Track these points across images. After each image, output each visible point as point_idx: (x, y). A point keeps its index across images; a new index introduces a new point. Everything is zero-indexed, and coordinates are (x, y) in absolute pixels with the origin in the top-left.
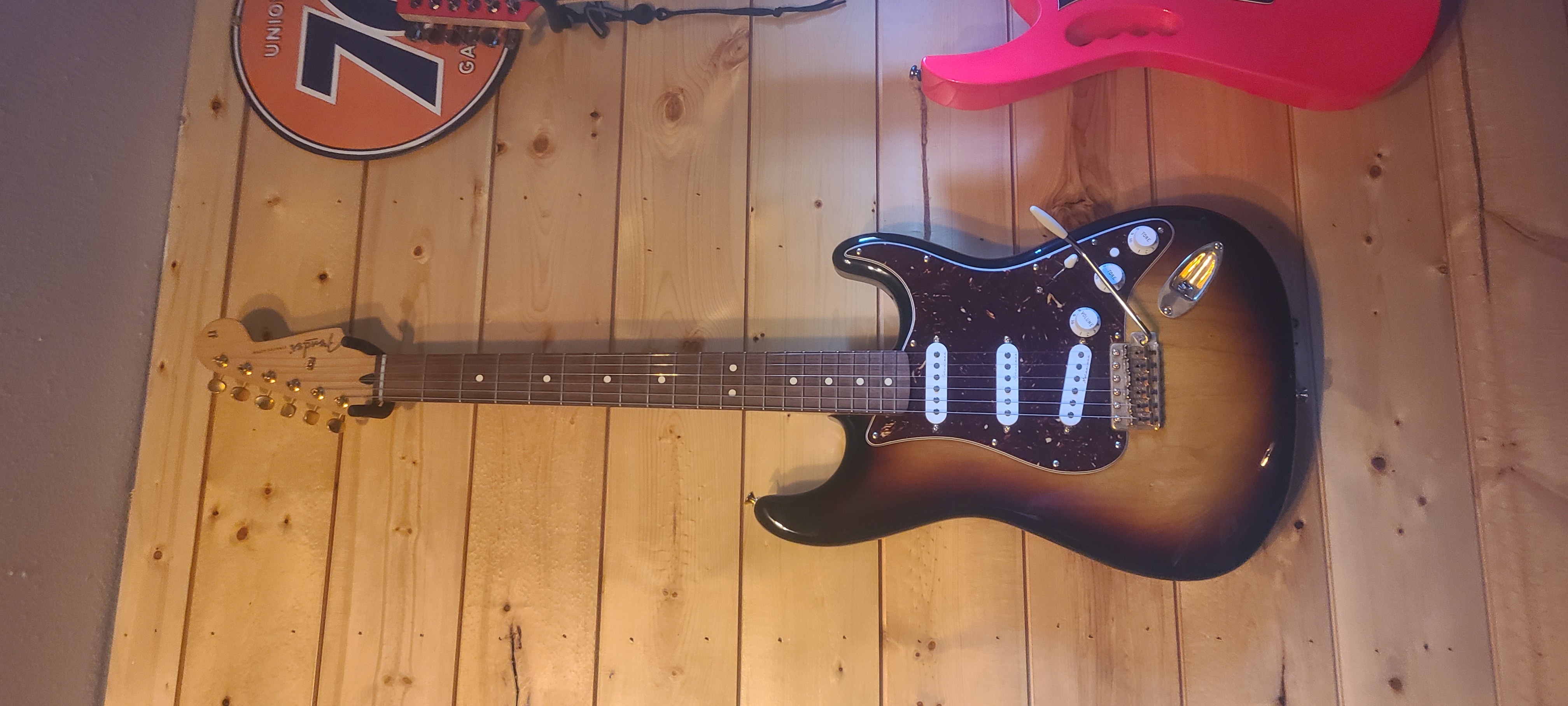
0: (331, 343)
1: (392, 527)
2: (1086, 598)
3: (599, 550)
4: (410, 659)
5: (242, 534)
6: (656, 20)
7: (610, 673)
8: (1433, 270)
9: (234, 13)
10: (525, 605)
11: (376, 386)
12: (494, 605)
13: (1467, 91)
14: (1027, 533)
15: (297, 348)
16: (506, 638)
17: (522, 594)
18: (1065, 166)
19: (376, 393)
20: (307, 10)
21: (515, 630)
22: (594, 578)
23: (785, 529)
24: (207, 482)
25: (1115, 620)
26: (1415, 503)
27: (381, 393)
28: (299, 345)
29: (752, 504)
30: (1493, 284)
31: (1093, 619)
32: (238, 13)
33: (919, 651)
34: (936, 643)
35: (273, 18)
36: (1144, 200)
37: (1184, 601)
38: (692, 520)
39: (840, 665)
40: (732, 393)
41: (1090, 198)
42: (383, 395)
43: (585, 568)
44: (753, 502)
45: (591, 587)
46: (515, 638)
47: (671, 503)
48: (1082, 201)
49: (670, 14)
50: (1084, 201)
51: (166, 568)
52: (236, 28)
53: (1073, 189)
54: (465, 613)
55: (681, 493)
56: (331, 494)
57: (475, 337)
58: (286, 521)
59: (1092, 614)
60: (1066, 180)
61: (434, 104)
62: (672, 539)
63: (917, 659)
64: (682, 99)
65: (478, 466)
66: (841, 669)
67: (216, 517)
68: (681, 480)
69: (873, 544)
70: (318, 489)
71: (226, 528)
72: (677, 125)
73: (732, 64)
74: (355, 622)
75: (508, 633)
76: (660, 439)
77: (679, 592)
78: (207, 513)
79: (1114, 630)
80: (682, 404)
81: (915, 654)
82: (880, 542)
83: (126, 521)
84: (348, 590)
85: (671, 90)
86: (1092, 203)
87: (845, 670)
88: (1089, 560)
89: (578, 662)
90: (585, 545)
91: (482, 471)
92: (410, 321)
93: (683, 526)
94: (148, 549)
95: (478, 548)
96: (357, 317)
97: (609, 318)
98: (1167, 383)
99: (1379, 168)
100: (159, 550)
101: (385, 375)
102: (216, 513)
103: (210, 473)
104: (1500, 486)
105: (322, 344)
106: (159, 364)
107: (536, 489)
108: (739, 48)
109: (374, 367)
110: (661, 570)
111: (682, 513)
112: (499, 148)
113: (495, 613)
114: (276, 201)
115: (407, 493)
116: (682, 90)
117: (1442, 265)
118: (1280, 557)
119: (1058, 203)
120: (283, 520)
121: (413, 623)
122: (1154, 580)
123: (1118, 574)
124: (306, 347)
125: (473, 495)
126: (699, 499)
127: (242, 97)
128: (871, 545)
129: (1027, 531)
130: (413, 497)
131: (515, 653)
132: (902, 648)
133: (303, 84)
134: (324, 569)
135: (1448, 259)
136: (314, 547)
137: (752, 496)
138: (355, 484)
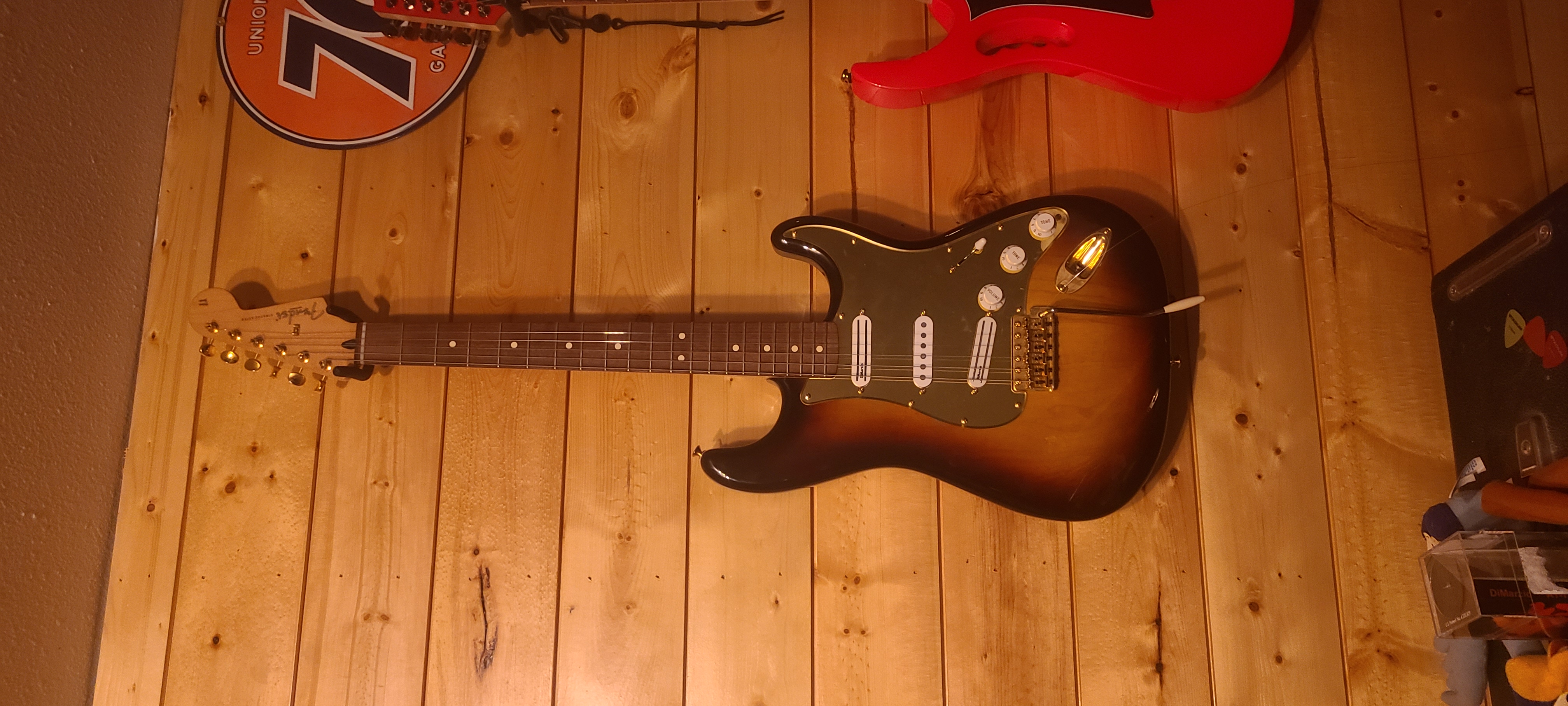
0: (315, 311)
1: (370, 480)
2: (992, 536)
3: (560, 500)
4: (387, 599)
5: (231, 488)
6: (611, 29)
7: (570, 608)
8: (1289, 254)
9: (220, 14)
10: (493, 549)
11: (357, 350)
12: (465, 550)
13: (1319, 99)
14: (941, 482)
15: (283, 315)
16: (476, 578)
17: (491, 539)
18: (976, 162)
19: (357, 357)
20: (287, 13)
21: (484, 571)
22: (555, 525)
23: (728, 478)
24: (197, 441)
25: (1016, 556)
26: (1272, 453)
27: (362, 357)
28: (284, 313)
29: (698, 457)
30: (1338, 267)
31: (997, 555)
32: (223, 14)
33: (846, 585)
34: (861, 578)
35: (255, 19)
36: (1045, 193)
37: (1076, 540)
38: (644, 473)
39: (776, 598)
40: (681, 358)
41: (997, 190)
42: (364, 359)
43: (548, 516)
44: (700, 454)
45: (553, 533)
46: (484, 578)
47: (626, 458)
48: (990, 192)
49: (625, 24)
50: (992, 192)
51: (158, 519)
52: (222, 28)
53: (983, 182)
54: (438, 557)
55: (635, 449)
56: (313, 452)
57: (447, 311)
58: (272, 476)
59: (997, 551)
60: (977, 174)
61: (407, 100)
62: (626, 489)
63: (843, 592)
64: (635, 98)
65: (450, 426)
66: (777, 602)
67: (206, 472)
68: (634, 438)
69: (805, 492)
70: (301, 447)
71: (216, 482)
72: (630, 123)
73: (681, 68)
74: (335, 566)
75: (477, 574)
76: (616, 401)
77: (632, 536)
78: (197, 469)
79: (1015, 564)
80: (634, 368)
81: (842, 587)
82: (812, 489)
83: (121, 477)
84: (329, 538)
85: (625, 90)
86: (999, 194)
87: (780, 603)
88: (994, 506)
89: (541, 599)
90: (547, 496)
91: (453, 430)
92: (386, 296)
93: (636, 478)
94: (143, 502)
95: (450, 499)
96: (336, 291)
97: (569, 293)
98: (1060, 350)
99: (1245, 166)
100: (152, 503)
101: (365, 341)
102: (205, 469)
103: (199, 432)
104: (1343, 437)
105: (306, 312)
106: (151, 333)
107: (503, 446)
108: (687, 54)
109: (355, 333)
110: (616, 517)
111: (635, 466)
112: (467, 140)
113: (467, 556)
114: (260, 186)
115: (384, 451)
116: (635, 91)
117: (1296, 250)
118: (1158, 501)
119: (969, 194)
120: (270, 475)
121: (390, 566)
122: (1049, 521)
123: (1020, 517)
124: (291, 315)
125: (445, 452)
126: (651, 454)
127: (228, 91)
128: (803, 493)
129: (942, 480)
130: (390, 454)
131: (484, 592)
132: (831, 584)
133: (284, 80)
134: (307, 519)
135: (1301, 244)
136: (298, 499)
137: (698, 449)
138: (336, 442)
